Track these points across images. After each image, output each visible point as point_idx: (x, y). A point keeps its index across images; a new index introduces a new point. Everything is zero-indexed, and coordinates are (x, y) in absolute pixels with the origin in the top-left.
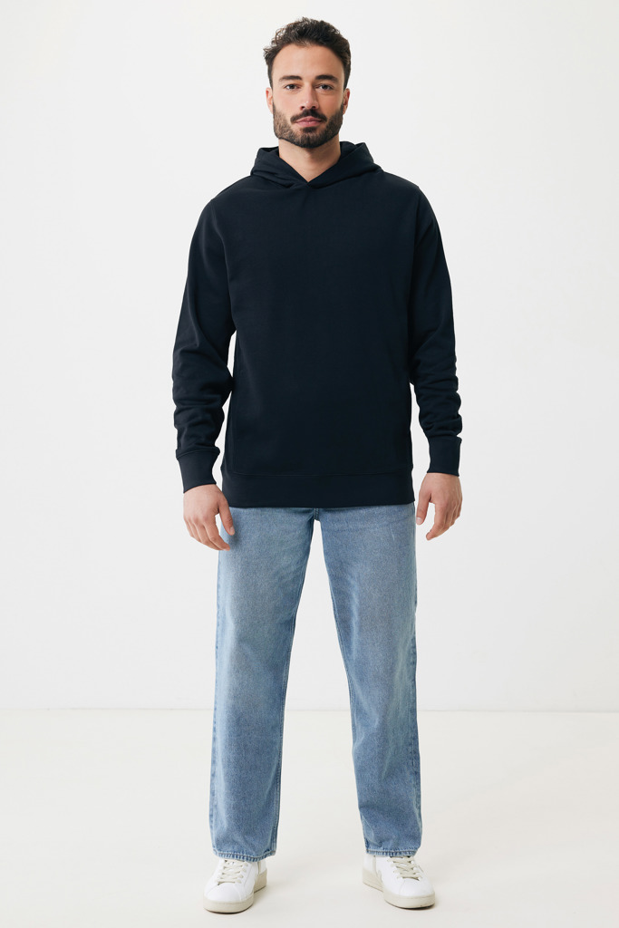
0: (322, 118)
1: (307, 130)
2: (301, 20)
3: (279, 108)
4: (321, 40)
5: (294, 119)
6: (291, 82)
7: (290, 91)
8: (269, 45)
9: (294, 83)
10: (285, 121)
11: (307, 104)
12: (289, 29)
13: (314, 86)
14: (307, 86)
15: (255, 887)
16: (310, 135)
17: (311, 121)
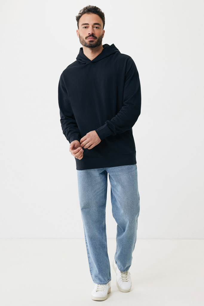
0: (96, 38)
1: (90, 41)
2: (88, 6)
3: (81, 35)
4: (95, 12)
5: (86, 38)
6: (85, 26)
7: (85, 29)
8: (77, 15)
9: (86, 26)
10: (83, 39)
11: (90, 32)
12: (84, 9)
13: (93, 27)
14: (90, 27)
15: (108, 292)
16: (92, 43)
17: (92, 38)
